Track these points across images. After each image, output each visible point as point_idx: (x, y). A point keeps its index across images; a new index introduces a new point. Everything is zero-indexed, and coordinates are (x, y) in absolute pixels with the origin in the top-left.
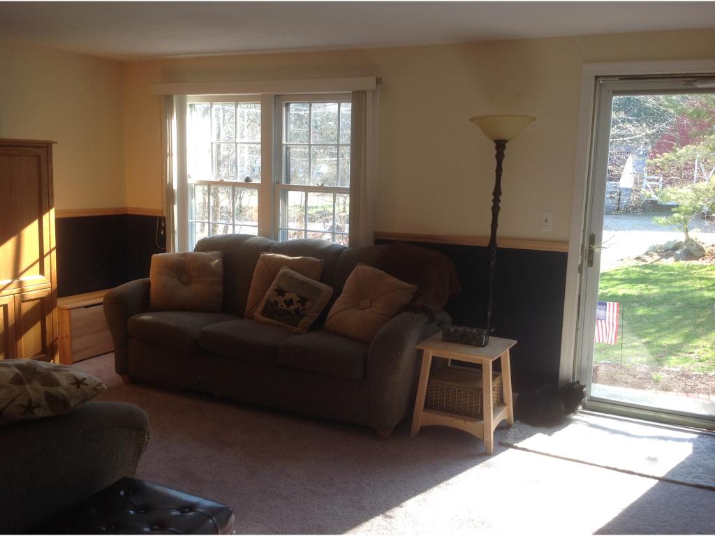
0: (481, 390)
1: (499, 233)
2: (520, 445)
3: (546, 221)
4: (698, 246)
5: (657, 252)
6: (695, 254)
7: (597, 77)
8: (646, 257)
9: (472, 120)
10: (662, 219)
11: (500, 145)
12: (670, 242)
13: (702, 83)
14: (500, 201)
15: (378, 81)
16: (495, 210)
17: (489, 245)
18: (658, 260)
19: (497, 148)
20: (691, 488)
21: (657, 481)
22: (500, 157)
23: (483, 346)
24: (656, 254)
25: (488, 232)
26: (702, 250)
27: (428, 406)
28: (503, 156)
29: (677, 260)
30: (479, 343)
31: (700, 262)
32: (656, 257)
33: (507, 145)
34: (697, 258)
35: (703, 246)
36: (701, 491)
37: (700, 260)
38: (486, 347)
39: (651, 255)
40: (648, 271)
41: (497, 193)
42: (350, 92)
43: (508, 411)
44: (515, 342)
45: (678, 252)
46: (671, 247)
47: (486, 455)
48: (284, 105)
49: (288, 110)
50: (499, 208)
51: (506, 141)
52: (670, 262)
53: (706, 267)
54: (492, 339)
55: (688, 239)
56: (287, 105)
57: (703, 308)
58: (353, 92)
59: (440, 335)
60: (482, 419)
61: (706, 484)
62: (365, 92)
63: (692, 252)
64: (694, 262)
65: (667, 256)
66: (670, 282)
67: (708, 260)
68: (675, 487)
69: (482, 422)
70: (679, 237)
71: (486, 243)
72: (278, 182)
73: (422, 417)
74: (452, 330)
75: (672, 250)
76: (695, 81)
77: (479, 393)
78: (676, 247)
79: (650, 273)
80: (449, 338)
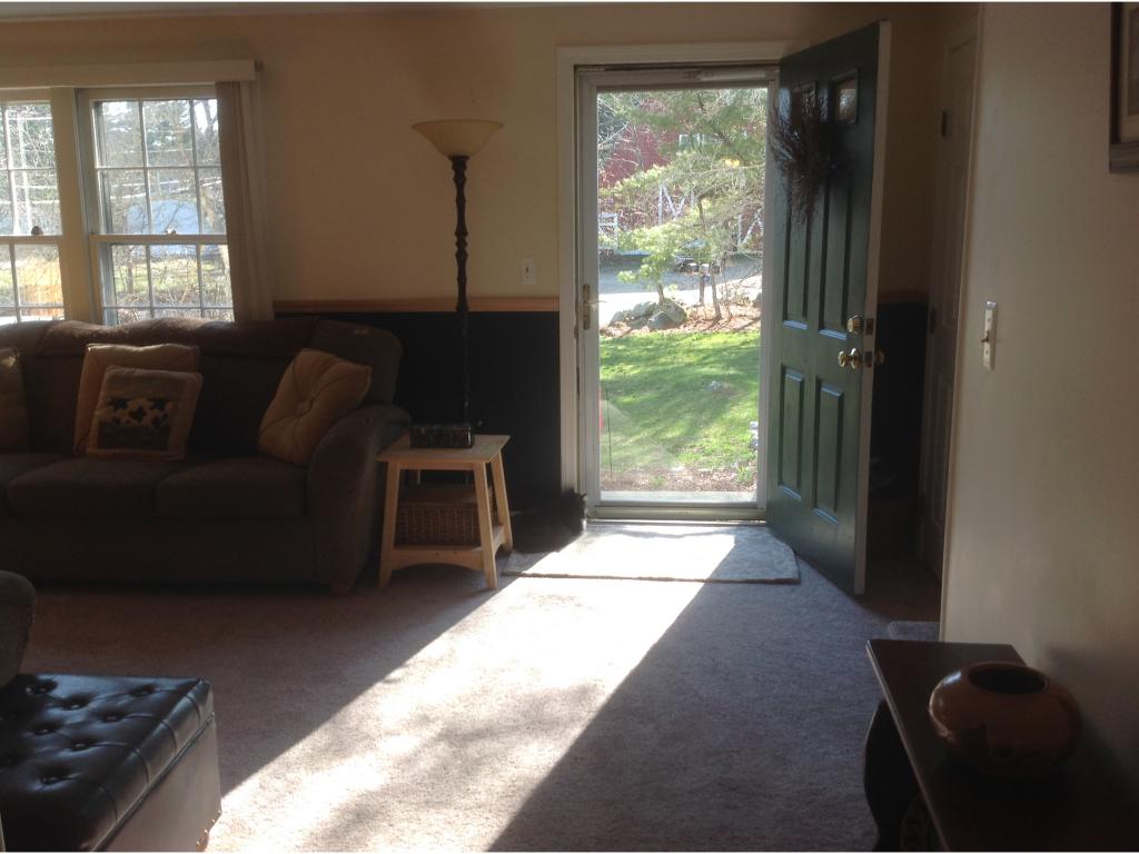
0: (475, 506)
1: (469, 290)
2: (530, 571)
3: (527, 270)
4: (677, 308)
5: (625, 321)
6: (675, 319)
7: (576, 67)
8: (612, 330)
9: (414, 127)
10: (628, 275)
11: (459, 163)
12: (640, 306)
13: (706, 76)
14: (466, 244)
15: (259, 67)
16: (462, 257)
17: (458, 308)
18: (629, 332)
19: (454, 168)
20: (740, 586)
21: (702, 584)
22: (460, 181)
23: (470, 447)
24: (624, 324)
25: (454, 290)
26: (682, 312)
27: (401, 541)
28: (464, 179)
29: (652, 330)
30: (464, 445)
31: (682, 330)
32: (626, 328)
33: (468, 163)
34: (677, 325)
35: (684, 307)
36: (753, 586)
37: (682, 327)
38: (474, 448)
39: (618, 326)
40: (620, 347)
41: (461, 232)
42: (213, 83)
43: (506, 531)
44: (507, 438)
45: (652, 319)
46: (643, 312)
47: (490, 590)
48: (92, 105)
49: (99, 113)
50: (466, 254)
51: (466, 158)
52: (643, 333)
53: (691, 335)
54: (478, 438)
55: (663, 300)
56: (98, 105)
57: (696, 389)
58: (217, 84)
59: (406, 440)
60: (479, 545)
61: (756, 578)
62: (238, 83)
63: (671, 316)
64: (676, 331)
65: (639, 326)
66: (654, 358)
67: (691, 327)
68: (722, 587)
69: (479, 549)
70: (652, 298)
71: (452, 307)
72: (94, 233)
73: (394, 557)
74: (423, 431)
75: (644, 316)
76: (698, 73)
77: (472, 511)
78: (649, 314)
79: (625, 350)
80: (420, 443)
